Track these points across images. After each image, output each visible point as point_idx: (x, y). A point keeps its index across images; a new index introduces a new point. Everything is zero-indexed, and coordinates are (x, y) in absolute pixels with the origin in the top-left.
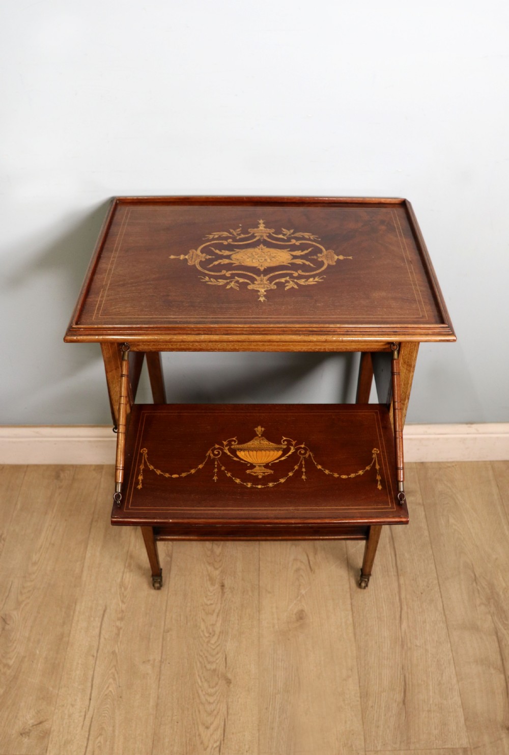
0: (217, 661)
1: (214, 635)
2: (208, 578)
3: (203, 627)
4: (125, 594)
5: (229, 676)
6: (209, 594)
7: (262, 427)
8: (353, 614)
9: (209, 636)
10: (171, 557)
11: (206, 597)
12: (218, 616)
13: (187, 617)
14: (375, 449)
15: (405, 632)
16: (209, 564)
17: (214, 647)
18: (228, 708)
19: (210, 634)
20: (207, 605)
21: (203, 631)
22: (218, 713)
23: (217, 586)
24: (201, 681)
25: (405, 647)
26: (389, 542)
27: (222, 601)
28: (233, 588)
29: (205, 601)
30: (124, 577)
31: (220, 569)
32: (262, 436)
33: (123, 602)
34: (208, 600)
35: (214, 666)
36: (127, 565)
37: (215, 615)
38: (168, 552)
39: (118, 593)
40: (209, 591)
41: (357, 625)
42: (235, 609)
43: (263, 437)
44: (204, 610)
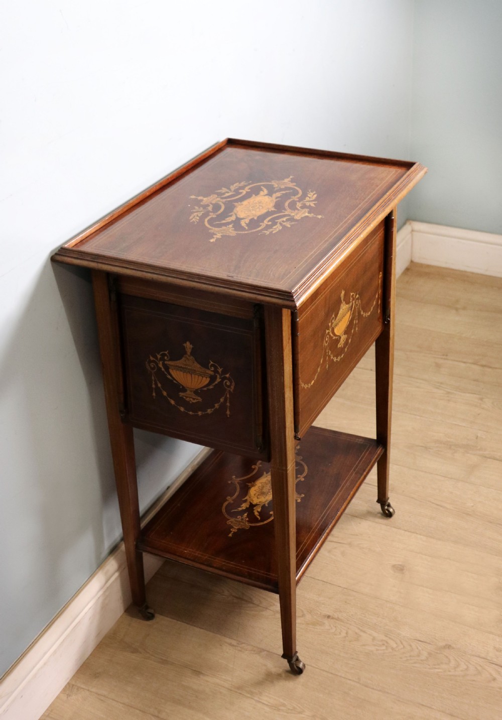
0: (420, 648)
1: (387, 642)
2: (311, 626)
3: (371, 648)
4: (291, 708)
5: (442, 644)
6: (333, 630)
9: (386, 647)
10: (264, 650)
11: (335, 635)
12: (364, 632)
13: (352, 658)
17: (402, 647)
18: (479, 657)
19: (384, 644)
20: (345, 637)
21: (377, 650)
22: (480, 666)
23: (326, 621)
24: (438, 668)
27: (346, 623)
28: (336, 609)
29: (340, 637)
30: (267, 703)
31: (305, 613)
33: (300, 713)
34: (340, 634)
35: (425, 654)
36: (249, 695)
37: (362, 634)
38: (254, 651)
39: (285, 714)
40: (329, 630)
42: (363, 615)
44: (350, 641)
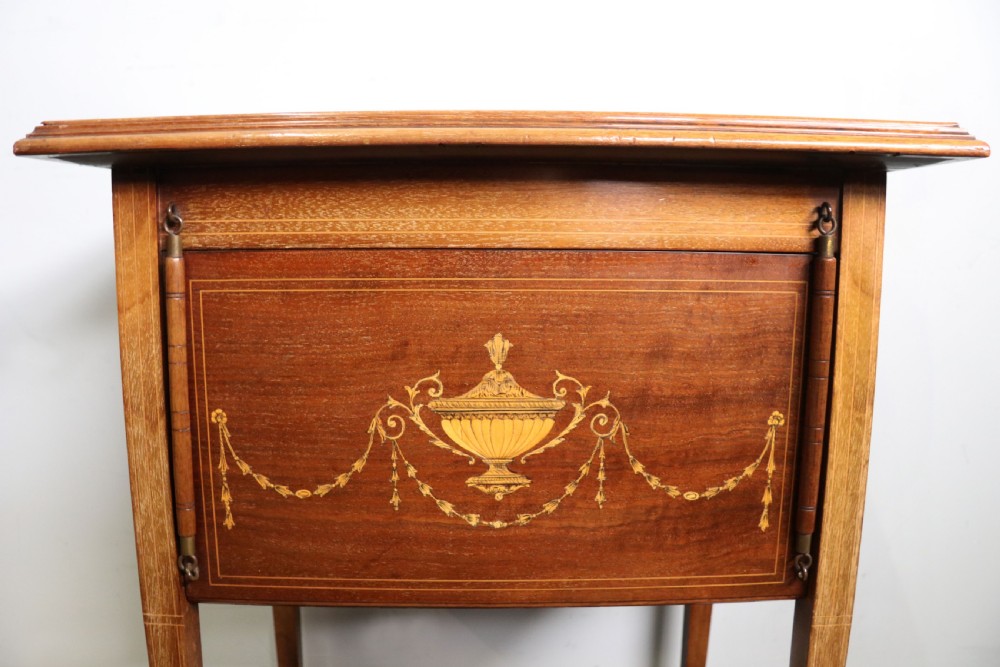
7: (503, 340)
14: (776, 413)
32: (505, 367)
43: (508, 375)
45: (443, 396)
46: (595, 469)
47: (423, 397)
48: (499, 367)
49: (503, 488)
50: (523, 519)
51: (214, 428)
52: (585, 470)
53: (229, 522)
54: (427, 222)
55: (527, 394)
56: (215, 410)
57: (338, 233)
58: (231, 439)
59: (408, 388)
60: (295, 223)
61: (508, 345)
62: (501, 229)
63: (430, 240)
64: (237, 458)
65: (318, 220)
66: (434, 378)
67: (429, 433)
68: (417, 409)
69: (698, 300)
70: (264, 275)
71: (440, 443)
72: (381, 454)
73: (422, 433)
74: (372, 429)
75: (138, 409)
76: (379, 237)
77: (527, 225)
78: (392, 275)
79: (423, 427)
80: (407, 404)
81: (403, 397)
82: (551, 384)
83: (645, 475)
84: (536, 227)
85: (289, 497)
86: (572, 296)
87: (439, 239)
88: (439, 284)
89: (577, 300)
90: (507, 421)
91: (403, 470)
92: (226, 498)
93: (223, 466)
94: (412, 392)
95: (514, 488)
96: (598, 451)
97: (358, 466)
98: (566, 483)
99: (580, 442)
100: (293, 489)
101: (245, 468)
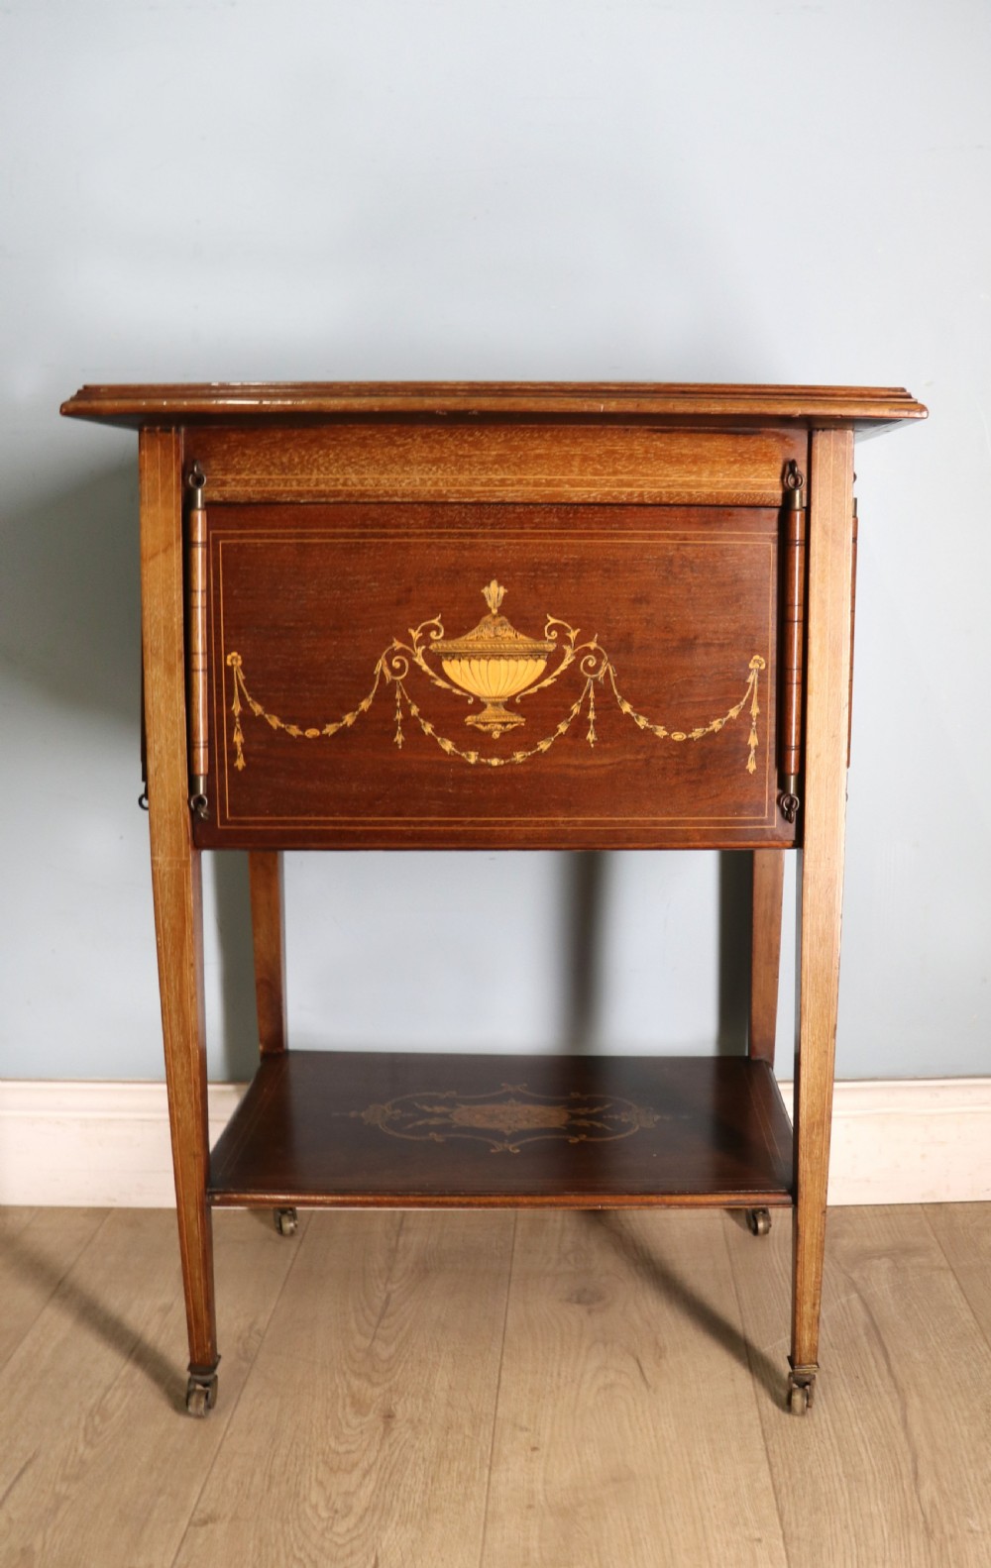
1: (345, 1516)
2: (348, 1401)
3: (315, 1496)
4: (100, 1430)
6: (346, 1431)
7: (499, 586)
8: (771, 1470)
9: (331, 1518)
10: (252, 1362)
11: (337, 1438)
12: (366, 1475)
13: (272, 1476)
15: (933, 1505)
16: (358, 1375)
17: (340, 1541)
19: (336, 1512)
20: (338, 1453)
21: (315, 1507)
23: (373, 1417)
25: (937, 1534)
26: (866, 1334)
27: (382, 1444)
28: (419, 1420)
29: (333, 1444)
30: (108, 1397)
31: (387, 1386)
32: (501, 611)
33: (90, 1442)
34: (343, 1443)
36: (122, 1374)
37: (358, 1472)
40: (348, 1425)
41: (784, 1490)
42: (420, 1461)
43: (503, 619)
44: (326, 1463)
45: (443, 638)
46: (585, 709)
47: (425, 640)
48: (495, 611)
49: (499, 726)
50: (519, 757)
51: (229, 670)
52: (576, 709)
53: (240, 763)
54: (430, 479)
55: (521, 637)
56: (230, 653)
57: (349, 488)
58: (244, 681)
59: (411, 631)
60: (309, 480)
61: (502, 591)
62: (496, 486)
63: (432, 495)
64: (249, 699)
65: (331, 476)
66: (436, 621)
67: (431, 673)
68: (420, 651)
69: (678, 549)
70: (280, 527)
71: (440, 683)
72: (386, 693)
73: (425, 674)
74: (378, 669)
75: (157, 652)
76: (386, 492)
77: (520, 482)
78: (397, 526)
79: (425, 668)
80: (411, 646)
81: (408, 640)
82: (543, 627)
83: (633, 714)
84: (528, 484)
85: (299, 736)
86: (561, 545)
87: (439, 493)
88: (441, 535)
89: (565, 549)
90: (503, 662)
91: (406, 709)
92: (238, 738)
93: (237, 708)
94: (415, 635)
95: (509, 727)
96: (589, 691)
97: (365, 705)
98: (560, 722)
99: (571, 682)
100: (303, 728)
101: (258, 709)
